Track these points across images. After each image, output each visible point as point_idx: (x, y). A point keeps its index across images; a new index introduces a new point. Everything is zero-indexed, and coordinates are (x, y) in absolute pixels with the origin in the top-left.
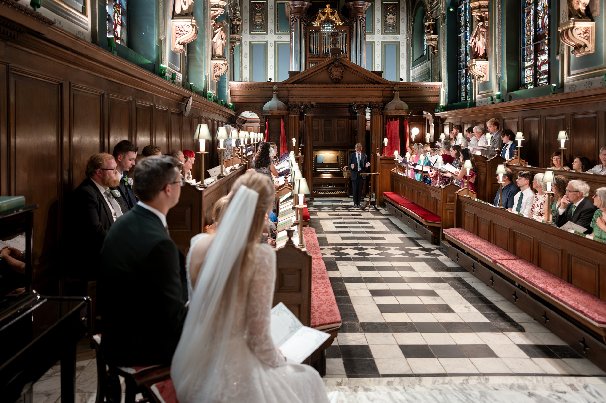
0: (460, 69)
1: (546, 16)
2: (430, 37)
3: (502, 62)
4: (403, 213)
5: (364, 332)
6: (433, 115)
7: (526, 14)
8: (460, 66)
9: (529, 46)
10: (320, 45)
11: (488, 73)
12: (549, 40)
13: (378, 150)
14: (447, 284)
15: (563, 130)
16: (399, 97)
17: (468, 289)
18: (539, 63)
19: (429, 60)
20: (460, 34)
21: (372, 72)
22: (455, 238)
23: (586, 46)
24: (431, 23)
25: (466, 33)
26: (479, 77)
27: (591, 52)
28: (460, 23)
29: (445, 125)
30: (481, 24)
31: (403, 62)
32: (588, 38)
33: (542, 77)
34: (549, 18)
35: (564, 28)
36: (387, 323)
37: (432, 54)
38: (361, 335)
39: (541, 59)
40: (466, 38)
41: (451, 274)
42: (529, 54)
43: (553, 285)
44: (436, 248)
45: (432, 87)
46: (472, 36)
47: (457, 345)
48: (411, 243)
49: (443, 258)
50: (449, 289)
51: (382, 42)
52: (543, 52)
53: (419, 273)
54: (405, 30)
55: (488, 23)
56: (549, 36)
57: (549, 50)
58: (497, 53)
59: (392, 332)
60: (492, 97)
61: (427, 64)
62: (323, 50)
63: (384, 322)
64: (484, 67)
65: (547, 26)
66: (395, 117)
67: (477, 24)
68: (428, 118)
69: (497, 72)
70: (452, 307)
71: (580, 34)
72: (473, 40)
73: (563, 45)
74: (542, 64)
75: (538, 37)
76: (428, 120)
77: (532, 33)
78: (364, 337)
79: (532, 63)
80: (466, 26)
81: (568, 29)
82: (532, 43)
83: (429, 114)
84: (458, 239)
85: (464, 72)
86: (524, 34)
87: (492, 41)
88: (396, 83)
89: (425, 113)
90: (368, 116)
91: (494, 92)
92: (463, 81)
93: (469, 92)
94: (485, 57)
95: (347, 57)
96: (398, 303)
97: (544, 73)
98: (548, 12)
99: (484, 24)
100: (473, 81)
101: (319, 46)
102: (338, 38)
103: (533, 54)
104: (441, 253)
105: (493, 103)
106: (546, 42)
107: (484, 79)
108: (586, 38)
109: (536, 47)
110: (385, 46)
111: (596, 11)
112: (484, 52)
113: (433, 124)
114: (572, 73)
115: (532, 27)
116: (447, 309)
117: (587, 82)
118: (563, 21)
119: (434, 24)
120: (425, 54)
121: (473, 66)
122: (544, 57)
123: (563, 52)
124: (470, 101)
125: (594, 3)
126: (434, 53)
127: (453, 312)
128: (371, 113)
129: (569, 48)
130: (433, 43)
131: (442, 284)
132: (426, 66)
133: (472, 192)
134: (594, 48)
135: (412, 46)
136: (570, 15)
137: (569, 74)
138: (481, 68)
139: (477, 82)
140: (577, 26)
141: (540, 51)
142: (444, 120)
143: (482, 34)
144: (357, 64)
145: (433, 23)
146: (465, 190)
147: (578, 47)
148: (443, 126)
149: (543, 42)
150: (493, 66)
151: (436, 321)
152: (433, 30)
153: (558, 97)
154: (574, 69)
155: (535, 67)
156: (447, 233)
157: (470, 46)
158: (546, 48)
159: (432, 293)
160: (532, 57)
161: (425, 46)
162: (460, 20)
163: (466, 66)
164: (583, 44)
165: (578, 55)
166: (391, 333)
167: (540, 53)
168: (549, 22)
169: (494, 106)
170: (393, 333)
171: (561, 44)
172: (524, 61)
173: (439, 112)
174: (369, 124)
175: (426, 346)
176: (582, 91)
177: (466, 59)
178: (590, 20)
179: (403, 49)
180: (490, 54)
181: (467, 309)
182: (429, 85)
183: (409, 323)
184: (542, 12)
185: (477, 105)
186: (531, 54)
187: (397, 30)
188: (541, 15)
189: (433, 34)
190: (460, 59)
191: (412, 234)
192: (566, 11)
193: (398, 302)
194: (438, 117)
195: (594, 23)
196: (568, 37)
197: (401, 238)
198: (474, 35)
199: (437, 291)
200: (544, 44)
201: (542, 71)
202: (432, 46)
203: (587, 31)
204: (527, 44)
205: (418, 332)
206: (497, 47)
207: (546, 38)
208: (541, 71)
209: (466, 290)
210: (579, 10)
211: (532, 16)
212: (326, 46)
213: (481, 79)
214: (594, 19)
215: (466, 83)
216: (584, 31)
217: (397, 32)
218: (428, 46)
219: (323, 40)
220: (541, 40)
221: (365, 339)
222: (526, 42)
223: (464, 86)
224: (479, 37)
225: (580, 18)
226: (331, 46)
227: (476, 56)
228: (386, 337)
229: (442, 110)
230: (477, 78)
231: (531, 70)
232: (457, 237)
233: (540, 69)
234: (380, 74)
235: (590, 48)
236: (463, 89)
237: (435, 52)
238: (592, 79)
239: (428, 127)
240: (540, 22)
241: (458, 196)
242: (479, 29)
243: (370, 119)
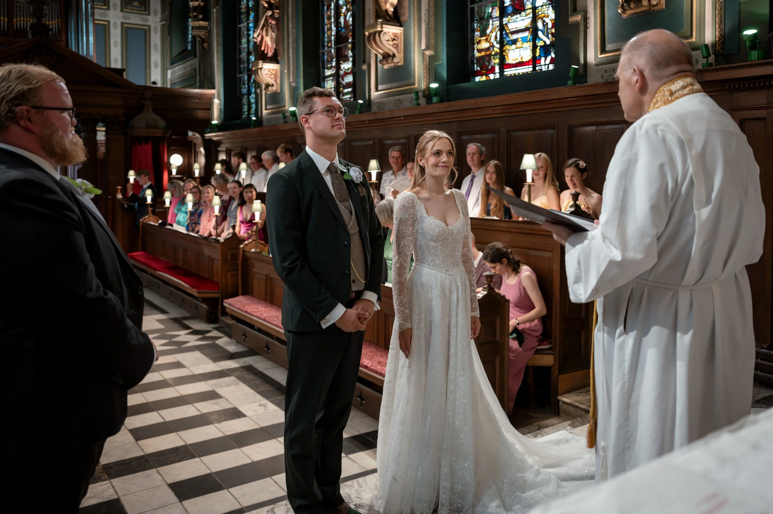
0: (241, 73)
1: (349, 14)
2: (197, 24)
3: (297, 68)
4: (161, 283)
5: (111, 479)
6: (203, 137)
7: (326, 7)
8: (240, 68)
9: (330, 49)
10: (10, 17)
11: (278, 81)
12: (353, 44)
13: (119, 189)
14: (232, 378)
15: (374, 159)
16: (151, 110)
17: (261, 380)
18: (342, 72)
19: (195, 57)
20: (240, 23)
21: (107, 68)
22: (241, 310)
23: (394, 56)
24: (199, 4)
25: (248, 24)
26: (268, 86)
27: (400, 64)
28: (241, 9)
29: (220, 151)
30: (269, 13)
31: (156, 57)
32: (396, 46)
33: (346, 91)
34: (353, 16)
35: (372, 31)
36: (149, 455)
37: (201, 48)
38: (106, 484)
39: (344, 68)
40: (248, 30)
41: (237, 362)
42: (329, 59)
43: (369, 356)
44: (214, 328)
45: (200, 97)
46: (258, 29)
47: (253, 463)
48: (177, 326)
49: (224, 342)
50: (236, 384)
51: (122, 24)
52: (346, 60)
53: (192, 368)
54: (159, 9)
55: (279, 13)
56: (353, 39)
57: (354, 57)
58: (291, 55)
59: (156, 467)
60: (284, 114)
61: (194, 63)
62: (15, 24)
63: (142, 454)
64: (273, 72)
65: (351, 25)
66: (146, 140)
67: (264, 13)
68: (195, 141)
69: (291, 80)
70: (242, 409)
71: (388, 41)
72: (259, 33)
73: (370, 51)
74: (346, 74)
75: (340, 39)
76: (195, 145)
77: (333, 33)
78: (111, 487)
79: (334, 72)
80: (248, 15)
81: (375, 33)
82: (333, 46)
83: (198, 135)
84: (246, 312)
85: (246, 77)
86: (324, 33)
87: (283, 37)
88: (146, 88)
89: (190, 133)
90: (101, 136)
91: (287, 108)
92: (244, 91)
93: (254, 106)
94: (274, 59)
95: (61, 41)
96: (163, 421)
97: (348, 85)
98: (351, 8)
99: (273, 13)
100: (258, 91)
101: (8, 17)
102: (45, 7)
103: (334, 60)
104: (221, 335)
105: (286, 122)
106: (350, 46)
107: (274, 88)
108: (395, 46)
109: (338, 51)
110: (126, 30)
111: (404, 14)
112: (273, 51)
113: (202, 150)
114: (380, 87)
115: (333, 26)
116: (235, 414)
117: (396, 100)
118: (370, 22)
119: (204, 6)
120: (189, 48)
121: (259, 71)
122: (347, 66)
123: (370, 61)
124: (254, 118)
125: (402, 4)
126: (203, 48)
127: (244, 416)
128: (106, 131)
129: (376, 55)
130: (202, 33)
131: (226, 379)
132: (191, 65)
133: (262, 244)
134: (403, 59)
135: (170, 35)
136: (378, 17)
137: (377, 90)
138: (269, 73)
139: (264, 92)
140: (385, 30)
141: (343, 57)
142: (218, 143)
143: (272, 28)
144: (81, 53)
145: (202, 4)
146: (254, 242)
147: (387, 57)
148: (217, 152)
149: (346, 46)
150: (286, 71)
151: (221, 435)
152: (202, 14)
153: (366, 117)
154: (382, 84)
155: (337, 77)
156: (230, 304)
157: (255, 43)
158: (350, 53)
159: (212, 395)
160: (334, 64)
161: (190, 36)
162: (240, 4)
163: (249, 70)
164: (391, 54)
165: (386, 67)
166: (154, 470)
167: (343, 59)
168: (353, 21)
169: (287, 127)
170: (159, 469)
171: (367, 50)
172: (324, 68)
173: (210, 132)
174: (102, 150)
175: (210, 475)
176: (391, 111)
177: (248, 60)
178: (398, 24)
179: (156, 38)
180: (281, 55)
181: (262, 408)
182: (197, 93)
183: (182, 446)
184: (345, 8)
185: (265, 124)
186: (332, 60)
187: (145, 8)
188: (344, 10)
189: (202, 20)
190: (240, 58)
191: (176, 313)
192: (372, 9)
193: (163, 418)
194: (210, 140)
195: (402, 29)
196: (376, 43)
197: (160, 321)
198: (260, 27)
199: (219, 391)
200: (347, 49)
201: (346, 83)
202: (200, 37)
203: (395, 38)
204: (328, 46)
205: (196, 457)
206: (291, 46)
207: (350, 41)
208: (344, 83)
209: (258, 381)
210: (386, 11)
211: (333, 11)
212: (22, 19)
213: (270, 88)
214: (403, 24)
215: (249, 93)
216: (393, 37)
217: (145, 11)
218: (194, 37)
219: (15, 9)
220: (343, 43)
221: (112, 490)
222: (326, 44)
223: (246, 97)
224: (267, 31)
225: (388, 21)
226: (32, 20)
227: (263, 57)
228: (148, 476)
229: (216, 130)
230: (263, 87)
231: (333, 80)
232: (245, 309)
233: (343, 80)
234: (120, 72)
235: (399, 59)
236: (245, 101)
237: (205, 46)
238: (401, 97)
239: (196, 153)
240: (342, 20)
241: (244, 251)
242: (266, 20)
243: (104, 142)
